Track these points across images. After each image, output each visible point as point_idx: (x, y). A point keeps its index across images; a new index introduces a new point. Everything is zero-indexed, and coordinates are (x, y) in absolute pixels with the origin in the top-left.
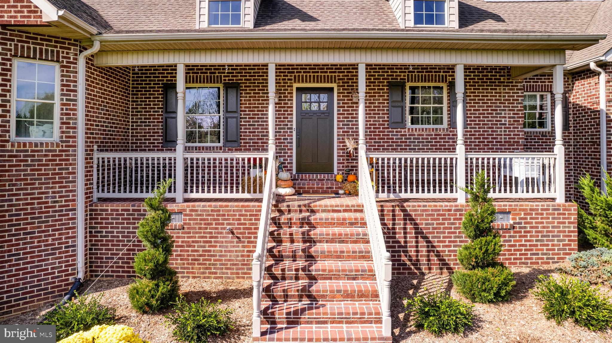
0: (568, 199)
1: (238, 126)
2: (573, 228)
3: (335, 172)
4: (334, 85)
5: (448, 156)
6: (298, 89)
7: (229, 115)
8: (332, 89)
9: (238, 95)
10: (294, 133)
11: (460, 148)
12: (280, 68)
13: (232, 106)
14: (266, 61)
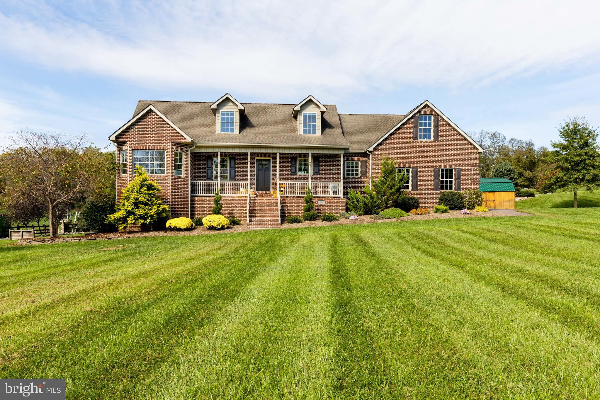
0: (344, 197)
1: (235, 173)
2: (344, 205)
3: (271, 190)
4: (271, 158)
5: (306, 183)
6: (257, 159)
7: (231, 169)
8: (270, 160)
9: (235, 161)
10: (256, 176)
11: (310, 180)
12: (252, 154)
13: (232, 166)
14: (247, 151)
